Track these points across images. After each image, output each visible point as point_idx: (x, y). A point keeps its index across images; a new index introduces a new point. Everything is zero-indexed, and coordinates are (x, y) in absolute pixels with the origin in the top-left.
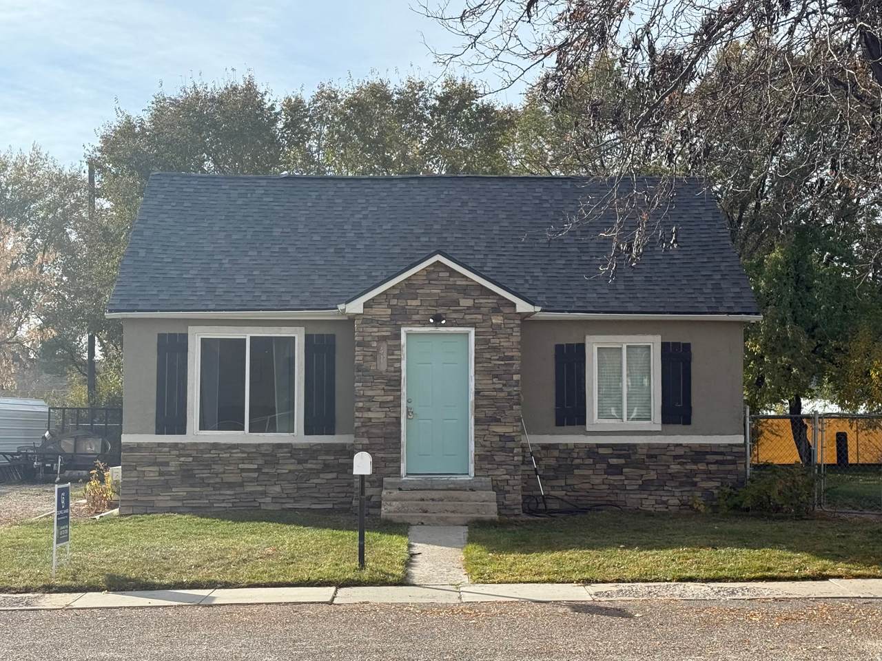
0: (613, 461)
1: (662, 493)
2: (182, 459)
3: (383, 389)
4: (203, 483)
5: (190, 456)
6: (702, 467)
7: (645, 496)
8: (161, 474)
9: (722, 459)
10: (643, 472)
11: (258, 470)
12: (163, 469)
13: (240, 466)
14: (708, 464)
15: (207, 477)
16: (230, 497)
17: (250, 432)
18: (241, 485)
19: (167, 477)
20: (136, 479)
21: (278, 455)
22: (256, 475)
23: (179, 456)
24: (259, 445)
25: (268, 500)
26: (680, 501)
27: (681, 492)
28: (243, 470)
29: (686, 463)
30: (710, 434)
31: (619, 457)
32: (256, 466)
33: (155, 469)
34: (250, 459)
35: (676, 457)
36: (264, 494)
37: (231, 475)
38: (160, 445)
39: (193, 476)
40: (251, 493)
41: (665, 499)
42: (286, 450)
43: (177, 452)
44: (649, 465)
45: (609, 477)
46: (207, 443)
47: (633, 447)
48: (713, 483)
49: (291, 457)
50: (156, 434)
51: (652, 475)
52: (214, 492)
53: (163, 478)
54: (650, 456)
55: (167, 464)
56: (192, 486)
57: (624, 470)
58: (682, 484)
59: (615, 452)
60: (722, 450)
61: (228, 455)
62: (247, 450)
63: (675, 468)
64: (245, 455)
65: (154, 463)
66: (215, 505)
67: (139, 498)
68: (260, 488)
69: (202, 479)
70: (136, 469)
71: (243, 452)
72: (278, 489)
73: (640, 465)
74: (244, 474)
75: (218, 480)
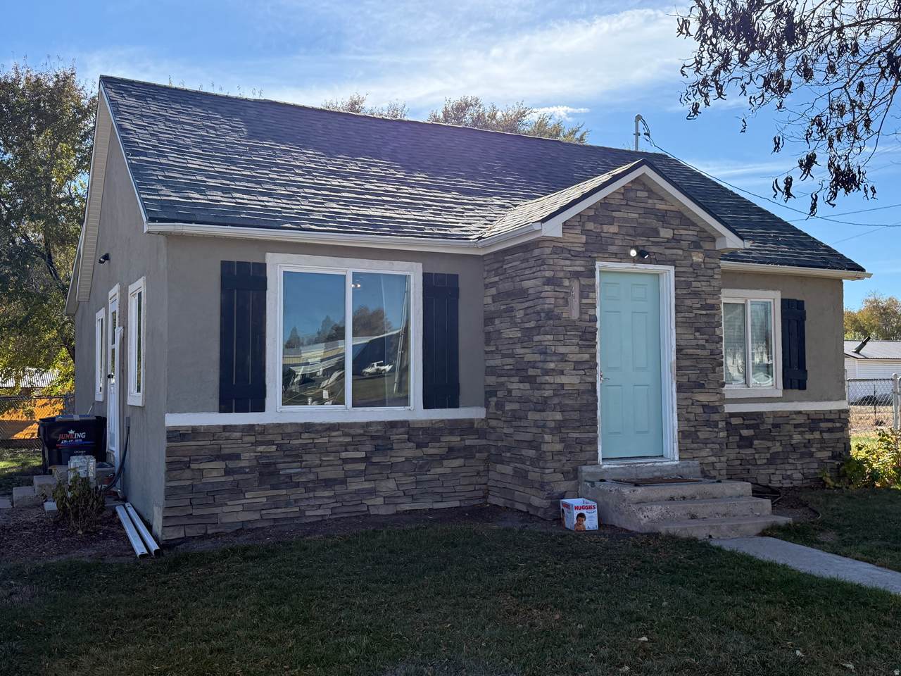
0: (745, 432)
1: (787, 466)
2: (260, 449)
3: (578, 345)
4: (290, 482)
5: (271, 443)
6: (817, 435)
7: (772, 471)
8: (228, 472)
9: (831, 426)
10: (769, 444)
11: (366, 459)
12: (232, 464)
13: (344, 455)
14: (822, 432)
15: (297, 474)
16: (327, 501)
17: (354, 406)
18: (343, 482)
19: (237, 477)
20: (188, 483)
21: (393, 438)
22: (362, 466)
23: (257, 444)
24: (368, 424)
25: (380, 501)
26: (803, 474)
27: (802, 464)
28: (346, 461)
29: (804, 432)
30: (821, 400)
31: (748, 427)
32: (363, 454)
33: (220, 465)
34: (355, 445)
35: (796, 426)
36: (373, 492)
37: (330, 468)
38: (226, 428)
39: (276, 473)
40: (357, 492)
41: (789, 473)
42: (402, 430)
43: (252, 439)
44: (775, 436)
45: (742, 451)
46: (297, 424)
47: (759, 416)
48: (825, 452)
49: (409, 440)
50: (221, 411)
51: (777, 448)
52: (306, 495)
53: (231, 479)
54: (776, 426)
55: (237, 457)
56: (274, 487)
57: (756, 442)
58: (802, 456)
59: (747, 422)
60: (833, 416)
61: (326, 440)
62: (352, 431)
63: (797, 438)
64: (348, 439)
65: (219, 457)
66: (307, 513)
67: (196, 512)
68: (367, 485)
69: (290, 476)
70: (189, 467)
71: (345, 435)
72: (391, 484)
73: (767, 436)
74: (348, 467)
75: (312, 477)
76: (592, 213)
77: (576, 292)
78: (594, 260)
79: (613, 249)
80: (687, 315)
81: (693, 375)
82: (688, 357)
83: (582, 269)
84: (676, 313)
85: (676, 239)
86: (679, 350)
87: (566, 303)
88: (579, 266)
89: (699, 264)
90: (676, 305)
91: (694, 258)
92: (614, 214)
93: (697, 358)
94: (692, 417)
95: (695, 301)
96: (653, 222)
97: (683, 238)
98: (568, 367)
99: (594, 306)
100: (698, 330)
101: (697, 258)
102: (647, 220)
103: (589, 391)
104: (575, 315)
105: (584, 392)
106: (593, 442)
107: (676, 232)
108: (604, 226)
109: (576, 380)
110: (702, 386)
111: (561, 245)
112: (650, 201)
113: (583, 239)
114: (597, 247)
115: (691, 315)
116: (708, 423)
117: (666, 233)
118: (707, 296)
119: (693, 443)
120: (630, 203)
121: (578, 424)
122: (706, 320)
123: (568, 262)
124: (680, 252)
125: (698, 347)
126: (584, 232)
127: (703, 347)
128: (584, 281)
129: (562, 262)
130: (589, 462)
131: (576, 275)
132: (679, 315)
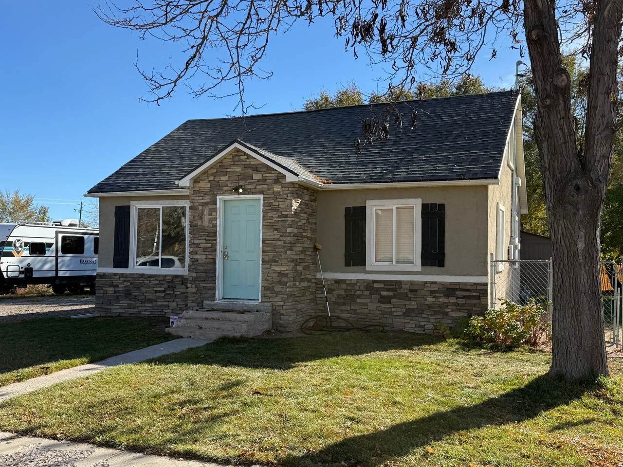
0: (384, 293)
1: (420, 319)
2: (125, 283)
3: (205, 239)
4: (136, 299)
5: (129, 281)
6: (452, 300)
7: (408, 321)
8: (115, 292)
9: (469, 294)
10: (406, 302)
11: (164, 291)
12: (116, 289)
13: (155, 289)
14: (457, 298)
15: (138, 295)
16: (148, 308)
17: (162, 267)
18: (155, 301)
19: (118, 294)
20: (102, 295)
21: (175, 282)
22: (163, 295)
23: (124, 281)
24: (165, 276)
25: (170, 311)
26: (434, 326)
27: (436, 319)
28: (156, 292)
29: (440, 297)
30: (460, 275)
31: (388, 290)
32: (163, 289)
33: (112, 289)
34: (160, 284)
35: (432, 292)
36: (168, 307)
37: (150, 294)
38: (115, 274)
39: (131, 294)
40: (161, 306)
41: (422, 324)
42: (179, 279)
43: (122, 279)
44: (411, 297)
45: (382, 305)
46: (138, 274)
47: (399, 283)
48: (460, 313)
49: (182, 284)
50: (114, 267)
51: (413, 305)
52: (141, 305)
53: (116, 295)
54: (411, 291)
55: (117, 286)
56: (130, 300)
57: (393, 300)
58: (436, 313)
59: (386, 287)
60: (469, 287)
61: (148, 282)
62: (159, 279)
63: (430, 300)
64: (158, 282)
65: (112, 285)
66: (142, 313)
67: (104, 307)
68: (165, 303)
69: (136, 296)
70: (102, 289)
71: (157, 280)
72: (175, 304)
73: (404, 297)
74: (157, 294)
75: (143, 297)
76: (214, 171)
77: (206, 212)
78: (215, 196)
79: (225, 188)
80: (269, 221)
81: (271, 255)
82: (268, 245)
83: (209, 201)
84: (263, 220)
85: (264, 180)
86: (264, 241)
87: (201, 218)
88: (207, 199)
89: (279, 193)
90: (263, 216)
91: (275, 189)
92: (228, 170)
93: (275, 246)
94: (269, 278)
95: (275, 213)
96: (250, 172)
97: (267, 178)
98: (200, 251)
99: (216, 219)
100: (276, 230)
101: (277, 188)
102: (246, 171)
103: (212, 263)
104: (206, 223)
105: (208, 263)
106: (214, 289)
107: (264, 176)
108: (221, 177)
109: (204, 257)
110: (277, 262)
111: (198, 189)
112: (248, 160)
113: (209, 185)
114: (217, 188)
115: (272, 221)
116: (280, 283)
117: (257, 177)
118: (282, 210)
119: (271, 293)
120: (235, 163)
121: (204, 279)
122: (281, 224)
123: (201, 198)
124: (266, 186)
125: (274, 239)
126: (209, 181)
127: (279, 239)
128: (211, 207)
129: (197, 198)
130: (209, 299)
131: (206, 204)
132: (264, 222)
